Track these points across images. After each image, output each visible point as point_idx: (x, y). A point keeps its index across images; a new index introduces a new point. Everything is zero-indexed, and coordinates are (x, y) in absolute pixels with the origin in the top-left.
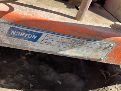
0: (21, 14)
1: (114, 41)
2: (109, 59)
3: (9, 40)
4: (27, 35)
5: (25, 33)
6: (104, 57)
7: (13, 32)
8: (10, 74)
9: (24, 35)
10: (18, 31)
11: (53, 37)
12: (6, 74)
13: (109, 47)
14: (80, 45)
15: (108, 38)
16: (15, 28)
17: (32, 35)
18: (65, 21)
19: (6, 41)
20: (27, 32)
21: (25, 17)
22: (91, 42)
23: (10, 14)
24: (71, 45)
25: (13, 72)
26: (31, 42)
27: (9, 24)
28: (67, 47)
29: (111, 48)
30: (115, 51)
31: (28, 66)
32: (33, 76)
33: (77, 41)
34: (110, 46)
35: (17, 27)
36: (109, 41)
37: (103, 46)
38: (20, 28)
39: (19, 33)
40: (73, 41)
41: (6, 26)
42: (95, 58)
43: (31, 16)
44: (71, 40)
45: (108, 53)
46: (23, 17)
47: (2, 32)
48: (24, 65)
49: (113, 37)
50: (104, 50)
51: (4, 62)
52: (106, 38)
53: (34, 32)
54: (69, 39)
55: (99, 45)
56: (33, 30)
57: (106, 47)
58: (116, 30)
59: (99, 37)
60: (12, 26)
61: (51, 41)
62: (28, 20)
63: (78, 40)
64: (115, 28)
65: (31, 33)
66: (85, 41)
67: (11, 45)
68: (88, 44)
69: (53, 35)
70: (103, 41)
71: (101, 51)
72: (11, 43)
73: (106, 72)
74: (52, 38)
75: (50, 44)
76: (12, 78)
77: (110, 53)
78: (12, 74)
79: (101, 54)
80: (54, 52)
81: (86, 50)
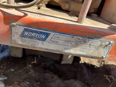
0: (33, 18)
1: (113, 39)
2: (111, 57)
3: (22, 41)
4: (37, 35)
5: (36, 33)
6: (106, 55)
7: (26, 33)
8: (17, 81)
9: (35, 35)
10: (31, 32)
11: (59, 36)
12: (13, 81)
13: (109, 45)
14: (83, 43)
15: (106, 36)
16: (28, 29)
17: (41, 35)
18: (69, 23)
19: (19, 41)
20: (37, 32)
21: (37, 20)
22: (92, 40)
23: (24, 18)
24: (75, 43)
25: (20, 79)
26: (41, 41)
27: (24, 26)
28: (71, 46)
29: (110, 45)
30: (115, 48)
31: (34, 73)
32: (38, 83)
33: (80, 40)
34: (110, 43)
35: (29, 28)
36: (108, 39)
37: (103, 44)
38: (32, 29)
39: (31, 33)
40: (76, 40)
41: (21, 28)
42: (97, 56)
43: (42, 19)
44: (75, 38)
45: (109, 51)
46: (35, 20)
47: (17, 33)
48: (30, 73)
49: (111, 34)
50: (104, 47)
51: (12, 70)
52: (105, 36)
53: (43, 32)
54: (73, 37)
55: (100, 43)
56: (43, 30)
57: (106, 44)
58: (113, 30)
59: (99, 35)
60: (25, 28)
61: (58, 40)
62: (39, 22)
63: (81, 38)
64: (112, 29)
65: (41, 33)
66: (87, 39)
67: (23, 45)
68: (90, 42)
69: (59, 34)
70: (103, 39)
71: (102, 49)
72: (23, 43)
73: (110, 76)
74: (59, 38)
75: (56, 43)
76: (19, 84)
77: (111, 51)
78: (19, 82)
79: (103, 52)
80: (60, 51)
81: (88, 48)
